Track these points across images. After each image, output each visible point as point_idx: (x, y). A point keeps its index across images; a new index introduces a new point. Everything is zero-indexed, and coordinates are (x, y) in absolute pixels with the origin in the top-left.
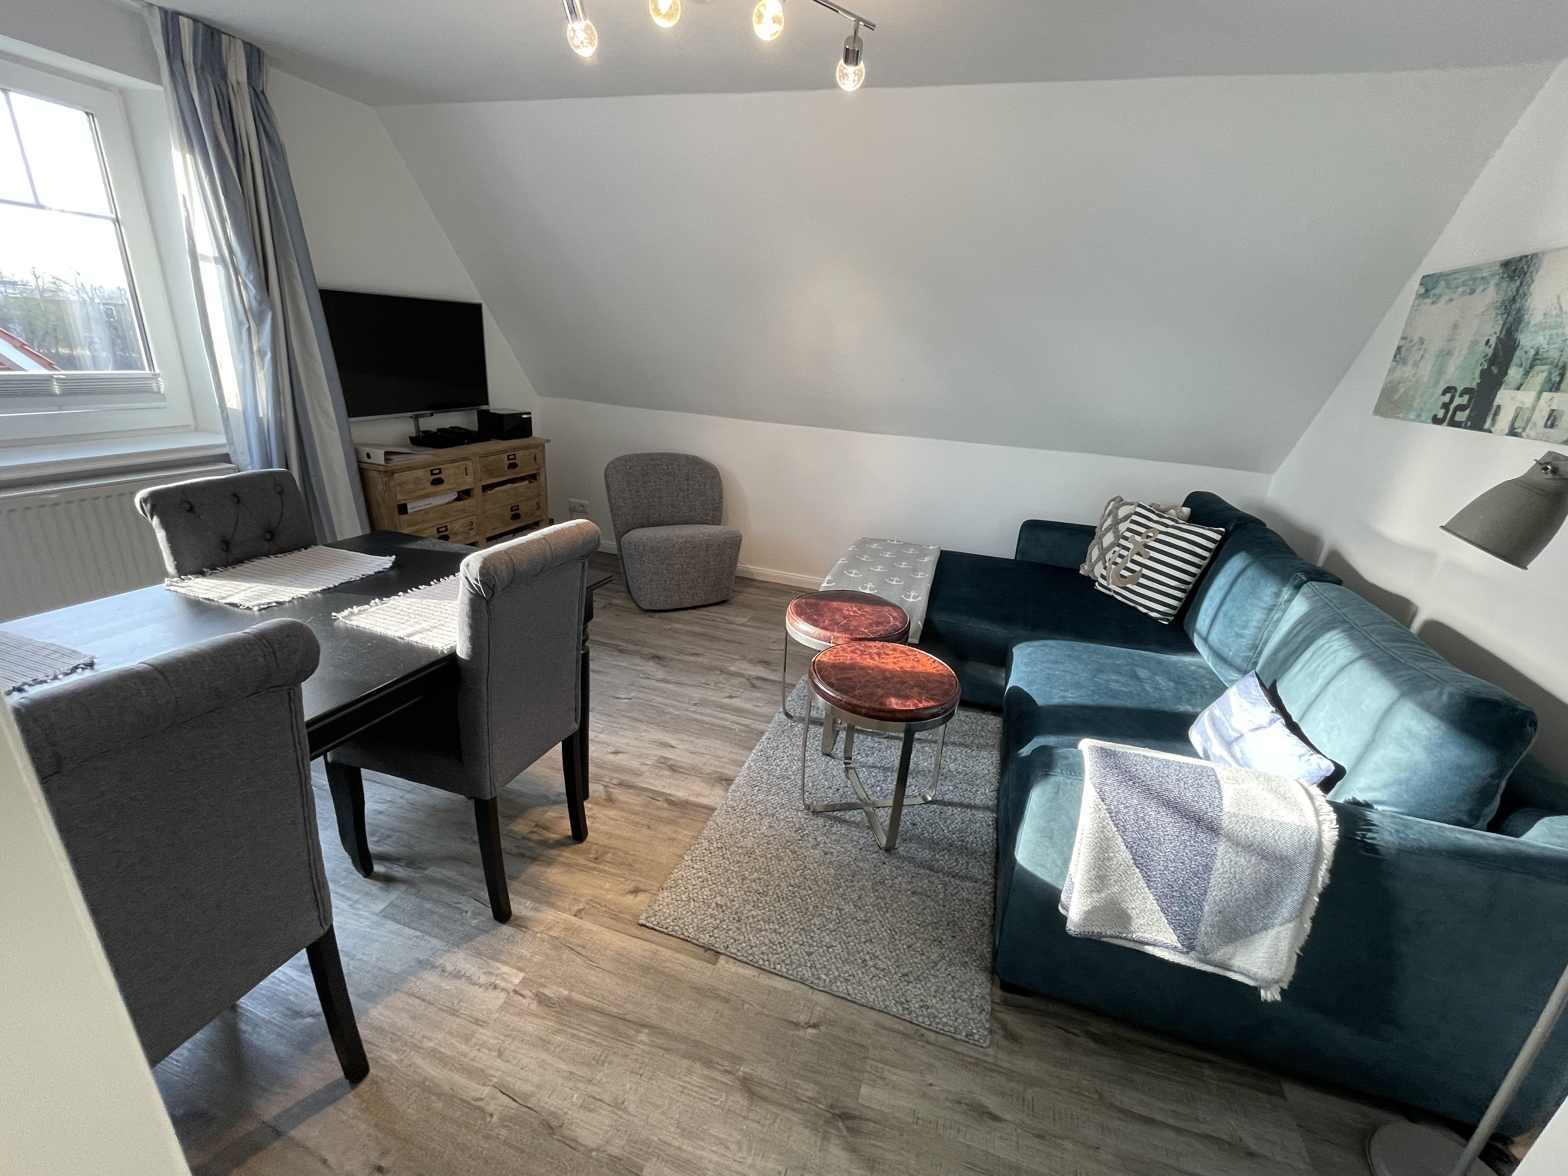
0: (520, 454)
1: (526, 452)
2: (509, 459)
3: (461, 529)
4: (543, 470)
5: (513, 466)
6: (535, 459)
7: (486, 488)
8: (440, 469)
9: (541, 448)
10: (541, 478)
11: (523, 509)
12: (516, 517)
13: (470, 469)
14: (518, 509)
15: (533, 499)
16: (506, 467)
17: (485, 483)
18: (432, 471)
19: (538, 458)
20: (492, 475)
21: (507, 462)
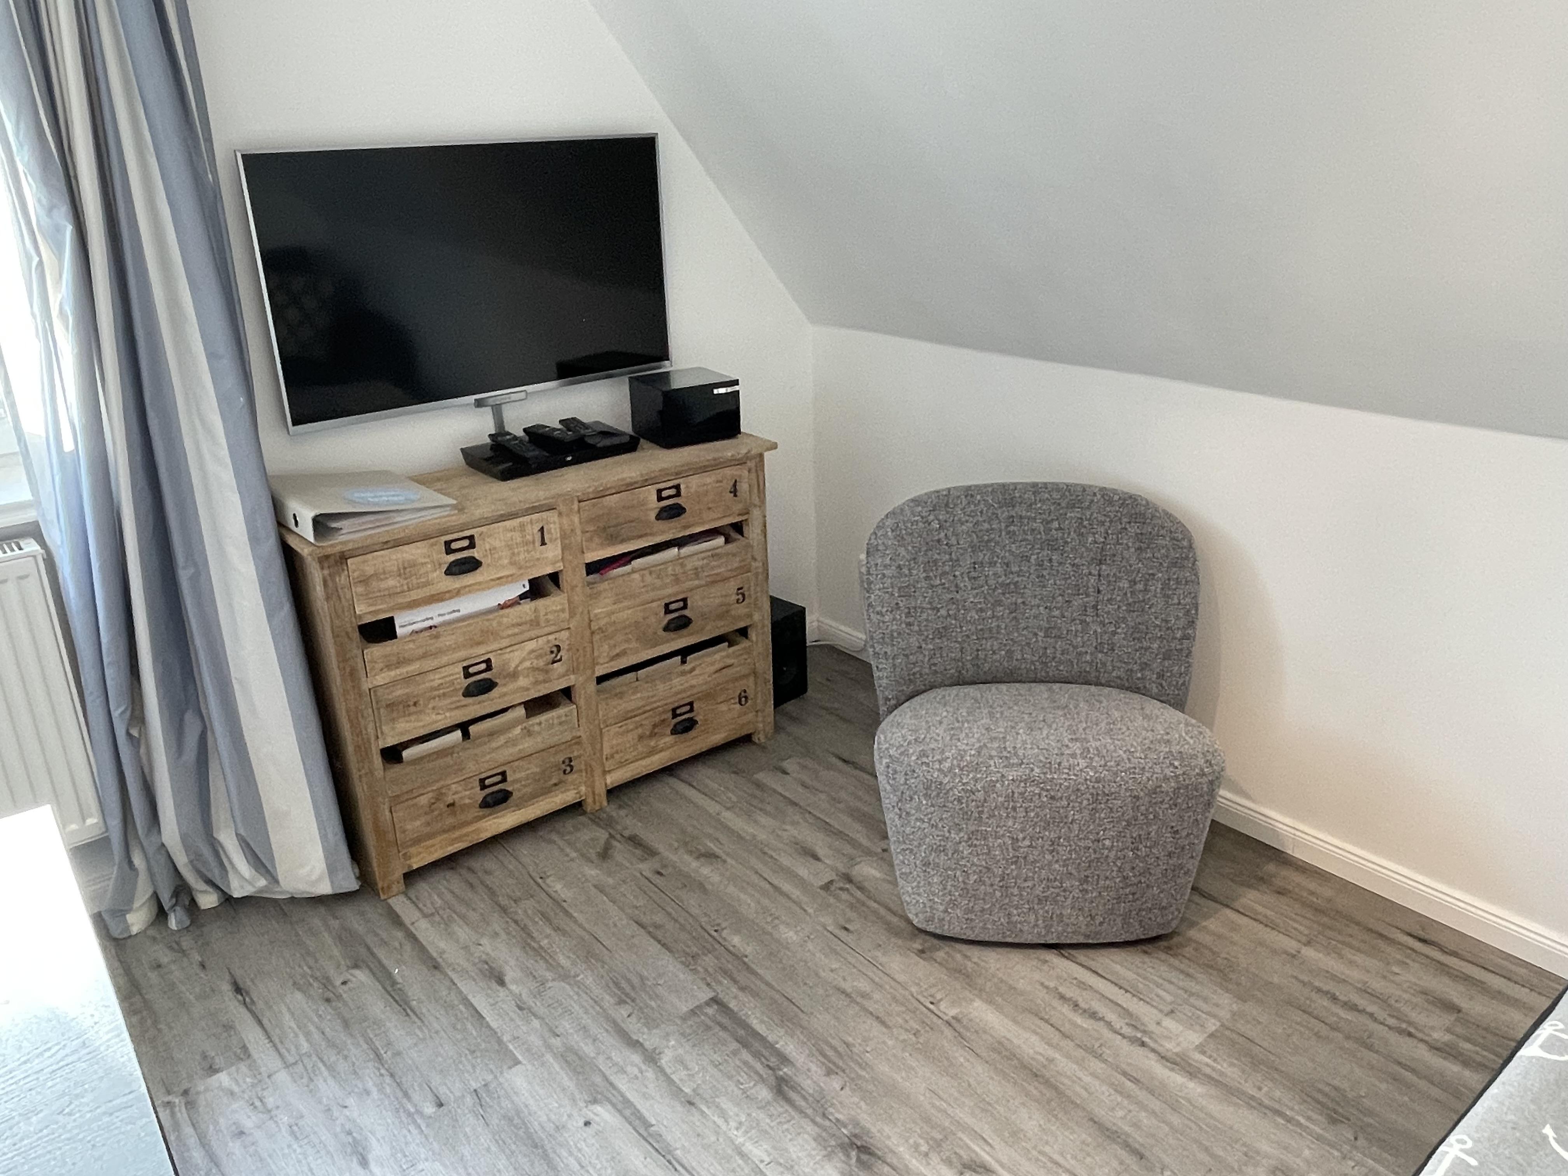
0: (691, 485)
1: (709, 479)
2: (660, 499)
3: (527, 664)
4: (756, 513)
5: (672, 512)
6: (734, 492)
7: (594, 568)
8: (471, 538)
9: (751, 464)
10: (753, 532)
11: (699, 603)
12: (680, 624)
13: (554, 531)
14: (685, 607)
15: (726, 579)
16: (653, 515)
17: (593, 556)
18: (448, 544)
19: (743, 487)
20: (613, 539)
21: (654, 505)
